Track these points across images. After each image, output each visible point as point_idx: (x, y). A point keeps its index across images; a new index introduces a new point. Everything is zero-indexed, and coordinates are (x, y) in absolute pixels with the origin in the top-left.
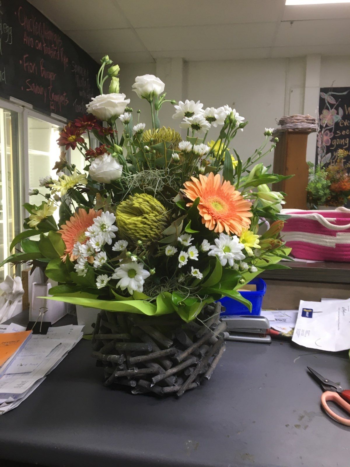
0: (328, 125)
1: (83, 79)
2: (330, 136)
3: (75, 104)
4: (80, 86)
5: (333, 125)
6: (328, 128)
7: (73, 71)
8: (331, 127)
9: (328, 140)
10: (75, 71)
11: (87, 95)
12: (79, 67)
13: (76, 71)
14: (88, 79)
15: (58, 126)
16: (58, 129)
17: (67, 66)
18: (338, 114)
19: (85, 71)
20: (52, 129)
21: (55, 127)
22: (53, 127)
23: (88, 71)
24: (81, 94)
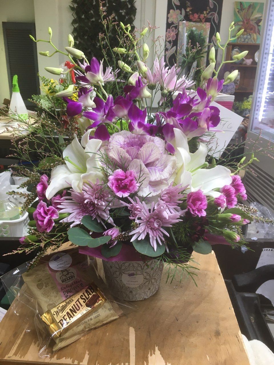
0: (174, 23)
2: (175, 32)
5: (177, 23)
6: (174, 25)
8: (176, 25)
9: (173, 36)
18: (181, 14)
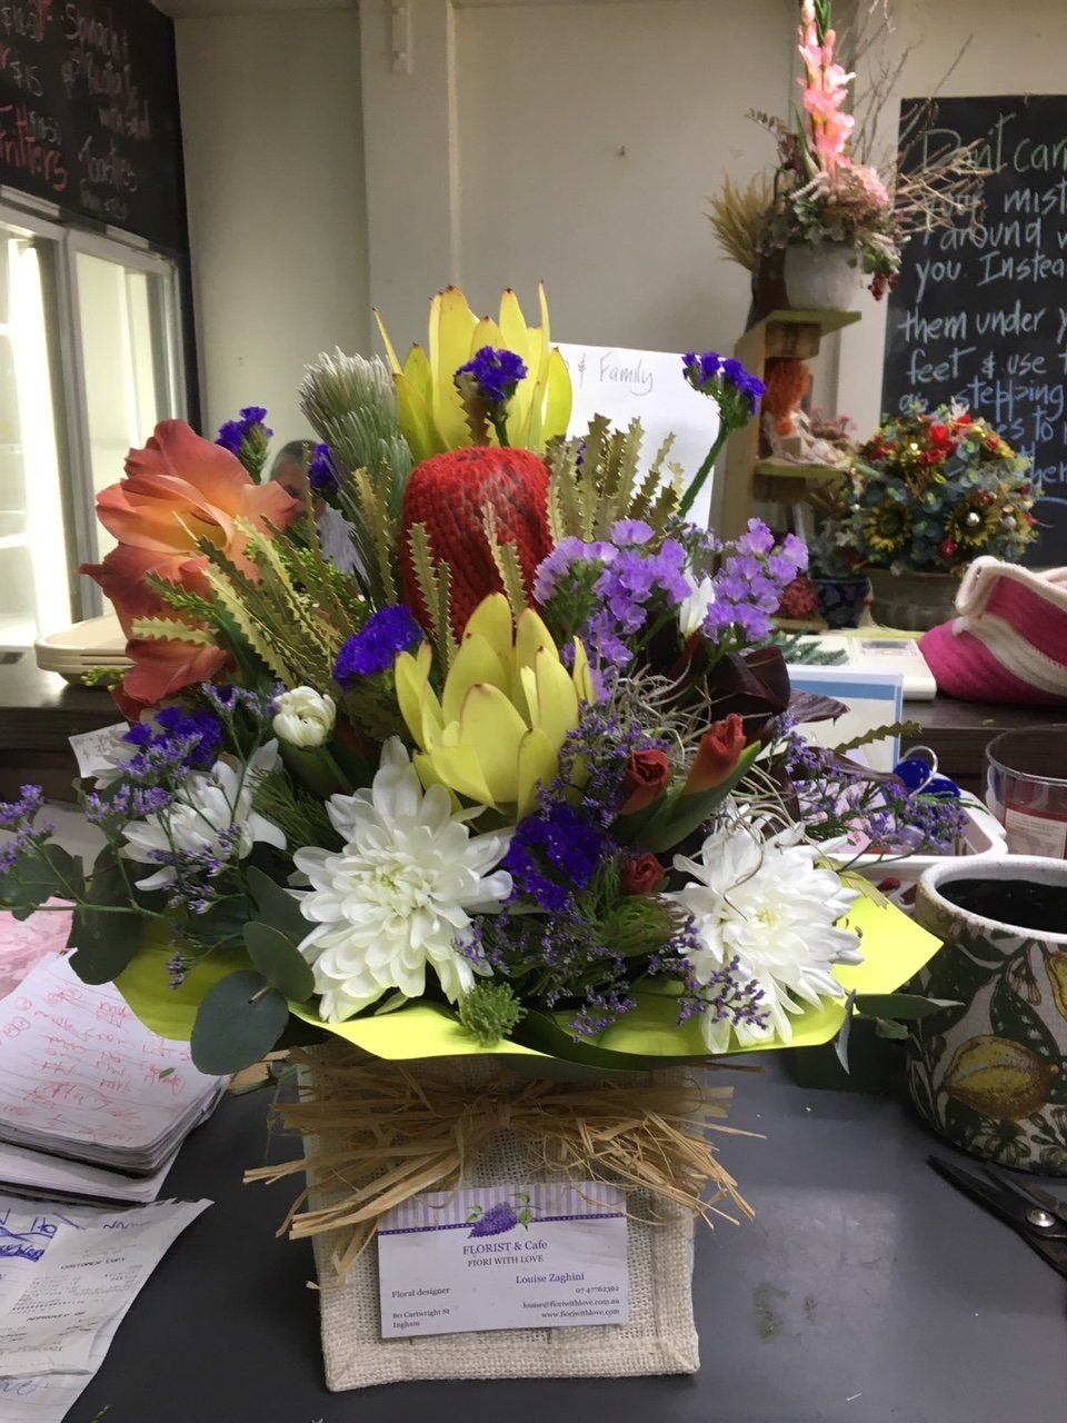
1: (109, 65)
3: (84, 154)
4: (101, 91)
7: (70, 37)
10: (79, 37)
11: (129, 124)
12: (93, 23)
13: (82, 39)
14: (127, 68)
15: (29, 233)
16: (32, 243)
17: (50, 18)
19: (115, 38)
20: (12, 243)
21: (20, 237)
22: (12, 235)
23: (125, 38)
24: (104, 119)
